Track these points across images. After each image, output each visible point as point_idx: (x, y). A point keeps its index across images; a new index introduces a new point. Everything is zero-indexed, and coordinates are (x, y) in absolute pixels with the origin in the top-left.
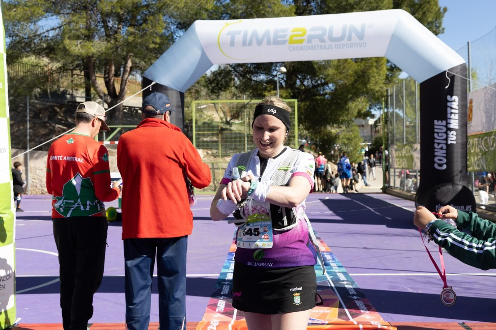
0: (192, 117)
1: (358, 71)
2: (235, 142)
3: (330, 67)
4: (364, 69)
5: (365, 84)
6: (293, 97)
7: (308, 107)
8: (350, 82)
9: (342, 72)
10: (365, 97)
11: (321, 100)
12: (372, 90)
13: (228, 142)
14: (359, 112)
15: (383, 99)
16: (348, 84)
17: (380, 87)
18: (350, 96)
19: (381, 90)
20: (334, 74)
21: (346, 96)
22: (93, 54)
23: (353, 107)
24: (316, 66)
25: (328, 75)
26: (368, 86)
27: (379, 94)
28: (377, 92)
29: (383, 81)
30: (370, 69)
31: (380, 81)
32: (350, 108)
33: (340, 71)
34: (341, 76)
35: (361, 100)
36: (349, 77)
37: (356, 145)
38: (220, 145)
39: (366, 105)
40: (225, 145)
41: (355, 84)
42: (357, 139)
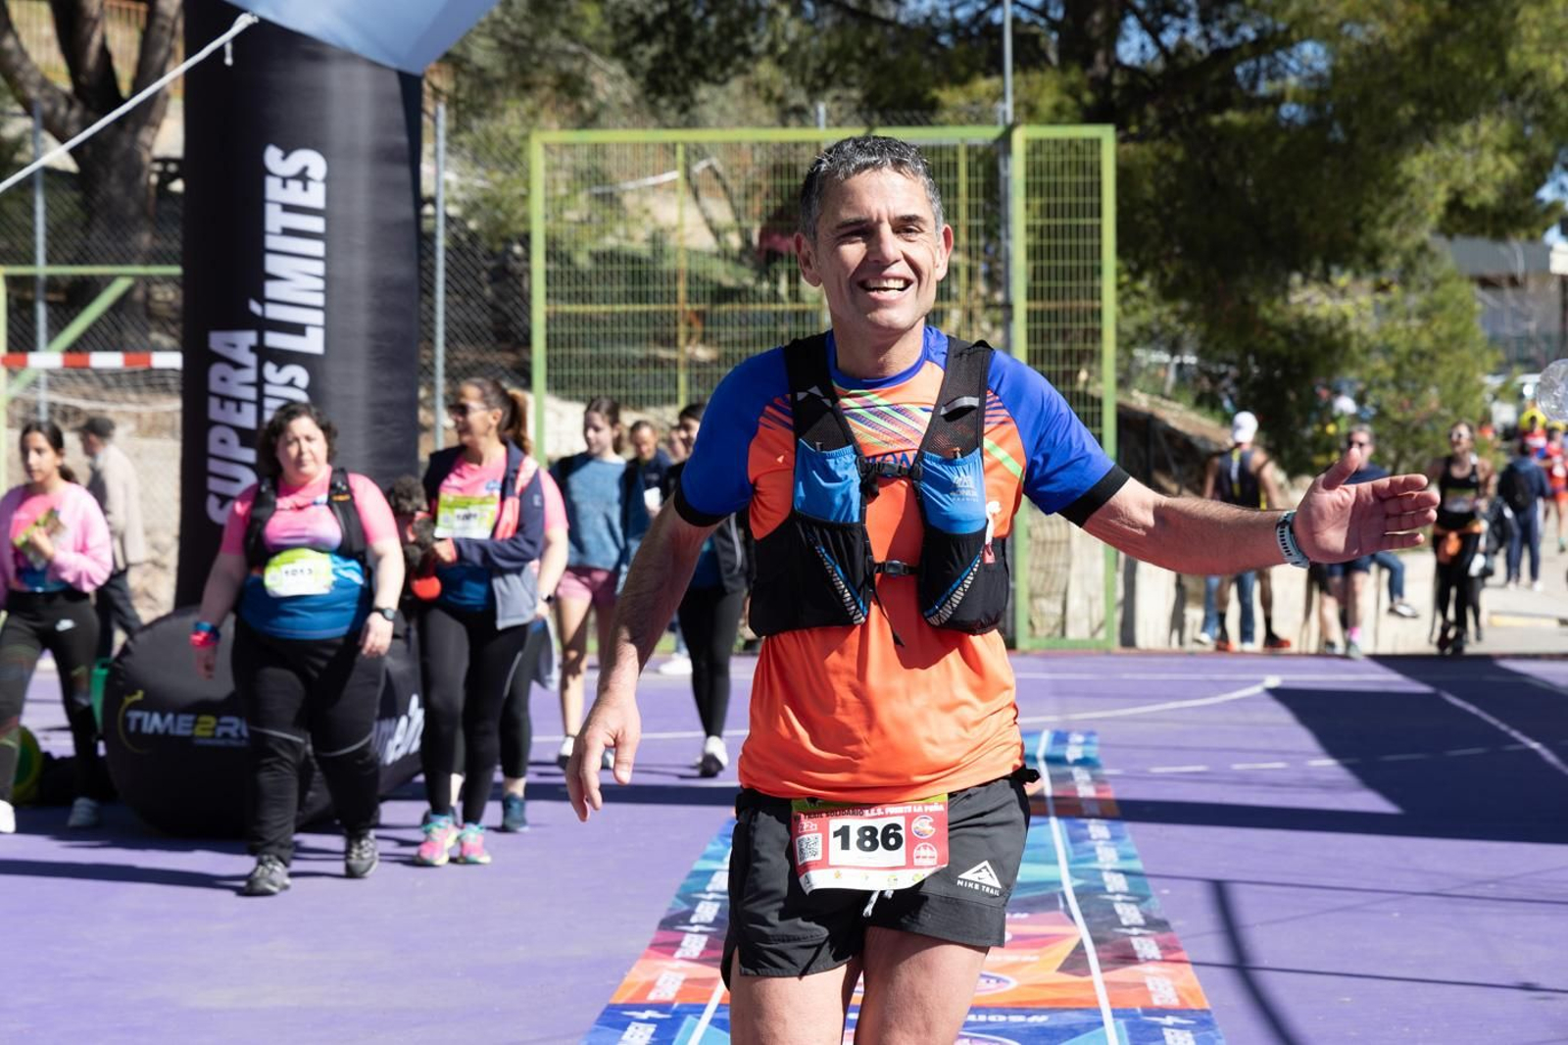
0: (526, 219)
5: (1496, 43)
6: (1093, 115)
7: (1180, 168)
8: (1410, 33)
10: (1500, 114)
11: (1245, 130)
12: (1530, 75)
16: (1397, 46)
18: (1407, 111)
21: (1387, 114)
26: (1512, 56)
35: (1474, 132)
37: (1458, 387)
38: (682, 380)
39: (1499, 166)
40: (708, 380)
41: (1438, 47)
42: (1466, 353)
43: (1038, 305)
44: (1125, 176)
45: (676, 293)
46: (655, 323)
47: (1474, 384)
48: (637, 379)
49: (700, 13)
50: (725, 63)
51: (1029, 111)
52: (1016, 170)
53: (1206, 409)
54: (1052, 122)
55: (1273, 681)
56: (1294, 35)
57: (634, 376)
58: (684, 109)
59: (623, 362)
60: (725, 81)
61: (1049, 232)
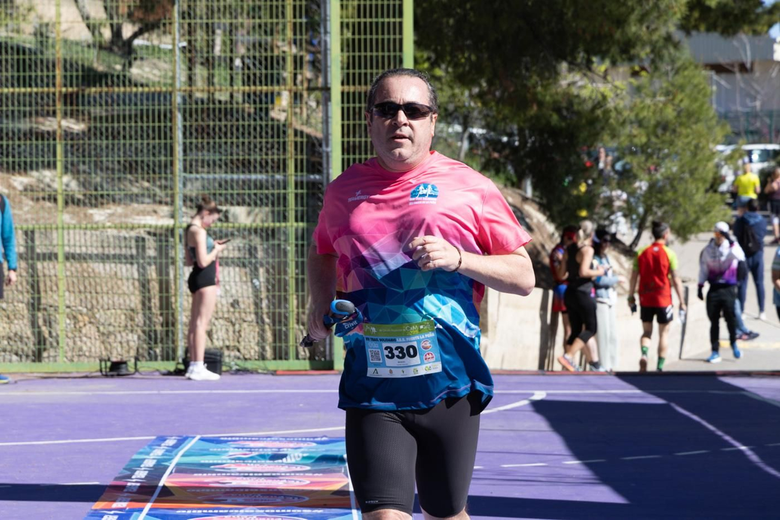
37: (694, 155)
38: (59, 150)
40: (81, 150)
42: (700, 127)
43: (352, 89)
45: (54, 77)
46: (37, 103)
47: (707, 153)
48: (23, 147)
53: (493, 172)
55: (539, 395)
57: (19, 146)
59: (10, 134)
61: (357, 29)
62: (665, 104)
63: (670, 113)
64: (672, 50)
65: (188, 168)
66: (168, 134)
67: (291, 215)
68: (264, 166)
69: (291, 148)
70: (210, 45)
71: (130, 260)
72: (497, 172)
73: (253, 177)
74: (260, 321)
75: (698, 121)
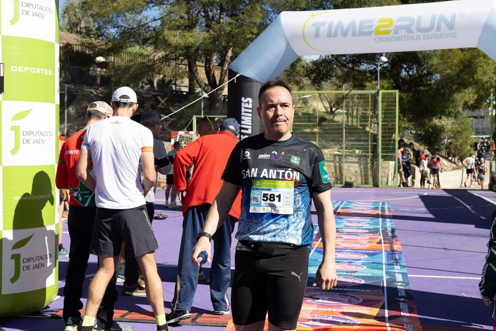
1: (464, 60)
2: (333, 133)
3: (435, 55)
4: (471, 58)
5: (473, 73)
6: (394, 88)
7: (411, 97)
8: (455, 72)
9: (447, 61)
10: (473, 87)
11: (424, 91)
12: (479, 80)
13: (326, 133)
14: (466, 103)
15: (492, 90)
16: (453, 75)
17: (489, 78)
18: (455, 87)
19: (491, 81)
20: (438, 64)
21: (451, 87)
22: (193, 44)
23: (458, 99)
24: (420, 56)
25: (432, 65)
26: (475, 76)
27: (489, 84)
28: (487, 82)
29: (493, 71)
30: (476, 58)
31: (488, 71)
32: (455, 100)
33: (445, 60)
34: (445, 66)
35: (468, 91)
36: (453, 67)
37: (466, 138)
38: (317, 137)
39: (473, 97)
40: (322, 137)
41: (461, 75)
42: (468, 132)
43: (384, 123)
44: (401, 99)
45: (316, 120)
46: (312, 126)
49: (322, 68)
50: (327, 78)
51: (382, 87)
52: (380, 98)
54: (387, 89)
55: (426, 194)
56: (434, 73)
58: (319, 86)
60: (327, 81)
61: (386, 110)
62: (458, 127)
63: (459, 129)
64: (459, 114)
65: (346, 141)
66: (342, 133)
67: (370, 152)
68: (363, 141)
69: (370, 137)
70: (353, 113)
71: (333, 161)
72: (418, 142)
73: (361, 143)
74: (361, 176)
75: (467, 130)
